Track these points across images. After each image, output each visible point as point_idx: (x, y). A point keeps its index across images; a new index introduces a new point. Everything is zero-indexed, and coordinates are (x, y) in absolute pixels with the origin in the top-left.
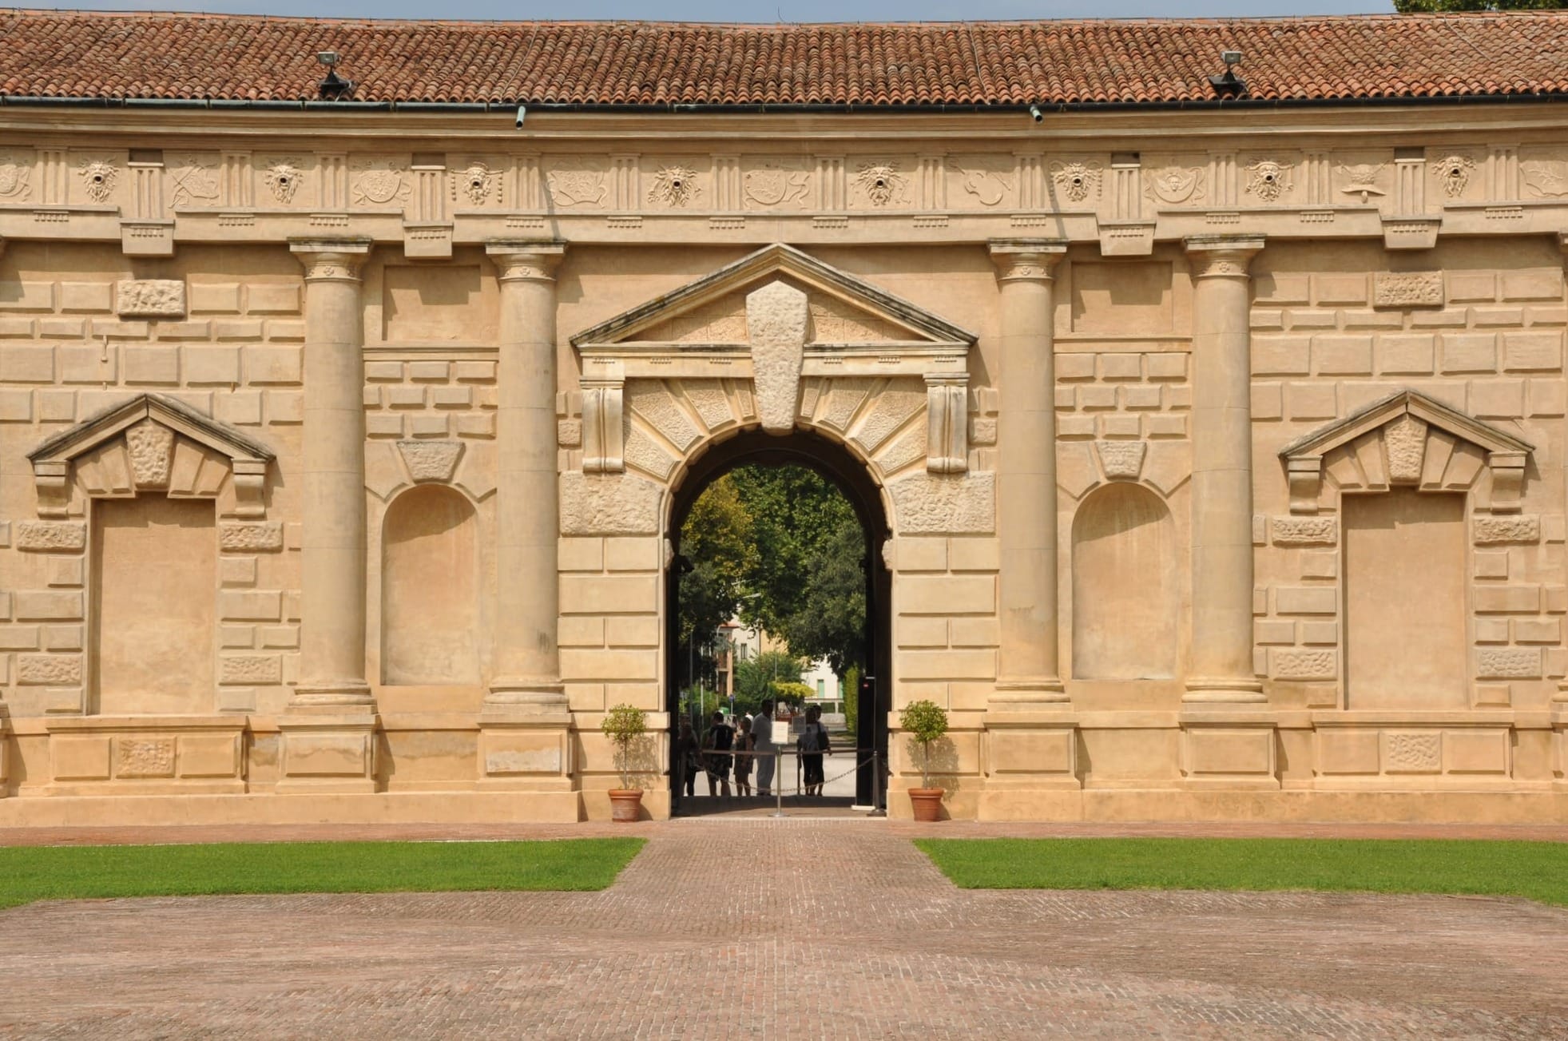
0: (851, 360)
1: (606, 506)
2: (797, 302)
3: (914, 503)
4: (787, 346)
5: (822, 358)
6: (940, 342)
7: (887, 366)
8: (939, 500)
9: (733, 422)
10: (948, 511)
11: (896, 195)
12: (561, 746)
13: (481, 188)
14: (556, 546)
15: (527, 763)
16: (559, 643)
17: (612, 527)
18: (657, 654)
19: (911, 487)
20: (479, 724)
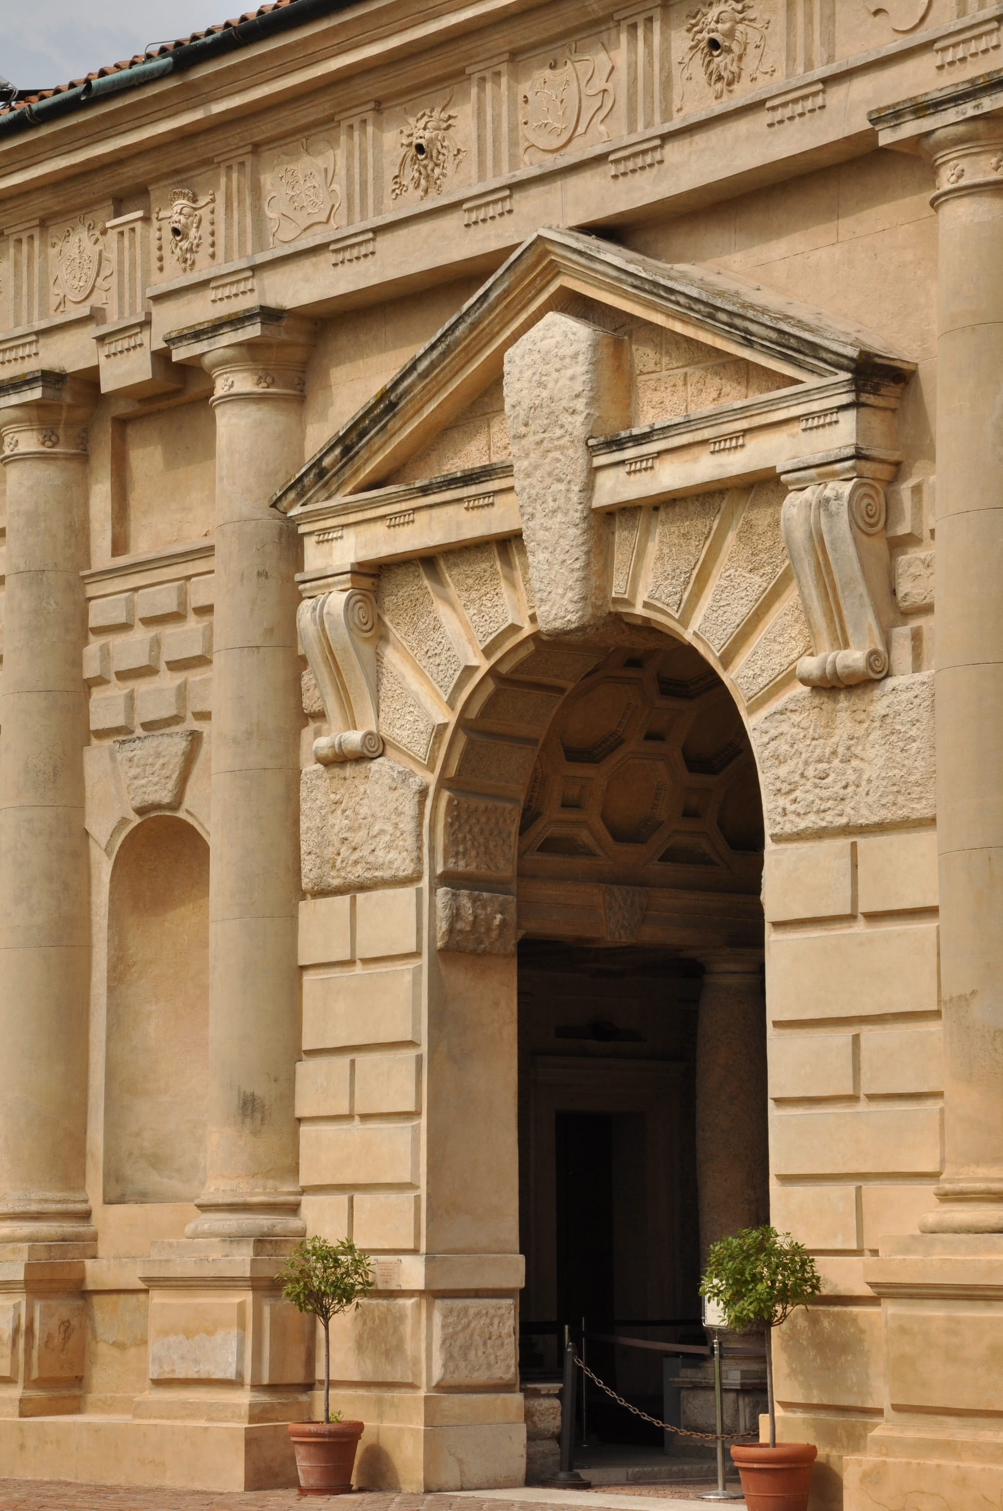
0: (668, 458)
1: (350, 829)
2: (574, 348)
3: (790, 765)
4: (561, 448)
5: (622, 462)
6: (811, 381)
7: (724, 458)
8: (834, 753)
9: (514, 629)
10: (852, 777)
11: (750, 64)
12: (242, 1326)
13: (186, 237)
14: (293, 918)
15: (196, 1361)
16: (299, 1113)
17: (358, 873)
18: (416, 1129)
19: (784, 727)
20: (144, 1279)
